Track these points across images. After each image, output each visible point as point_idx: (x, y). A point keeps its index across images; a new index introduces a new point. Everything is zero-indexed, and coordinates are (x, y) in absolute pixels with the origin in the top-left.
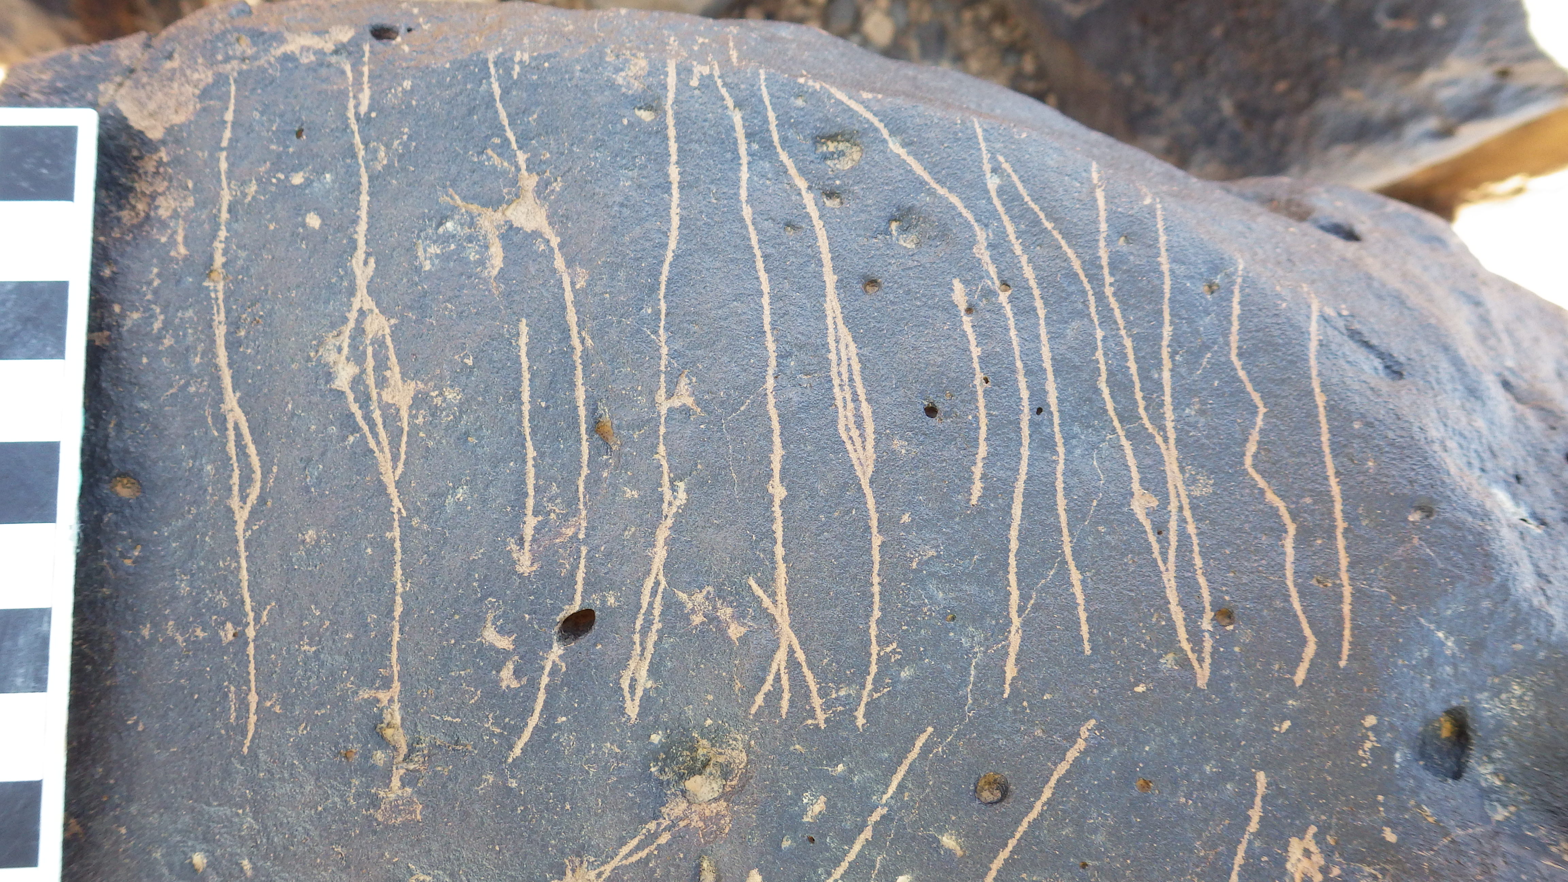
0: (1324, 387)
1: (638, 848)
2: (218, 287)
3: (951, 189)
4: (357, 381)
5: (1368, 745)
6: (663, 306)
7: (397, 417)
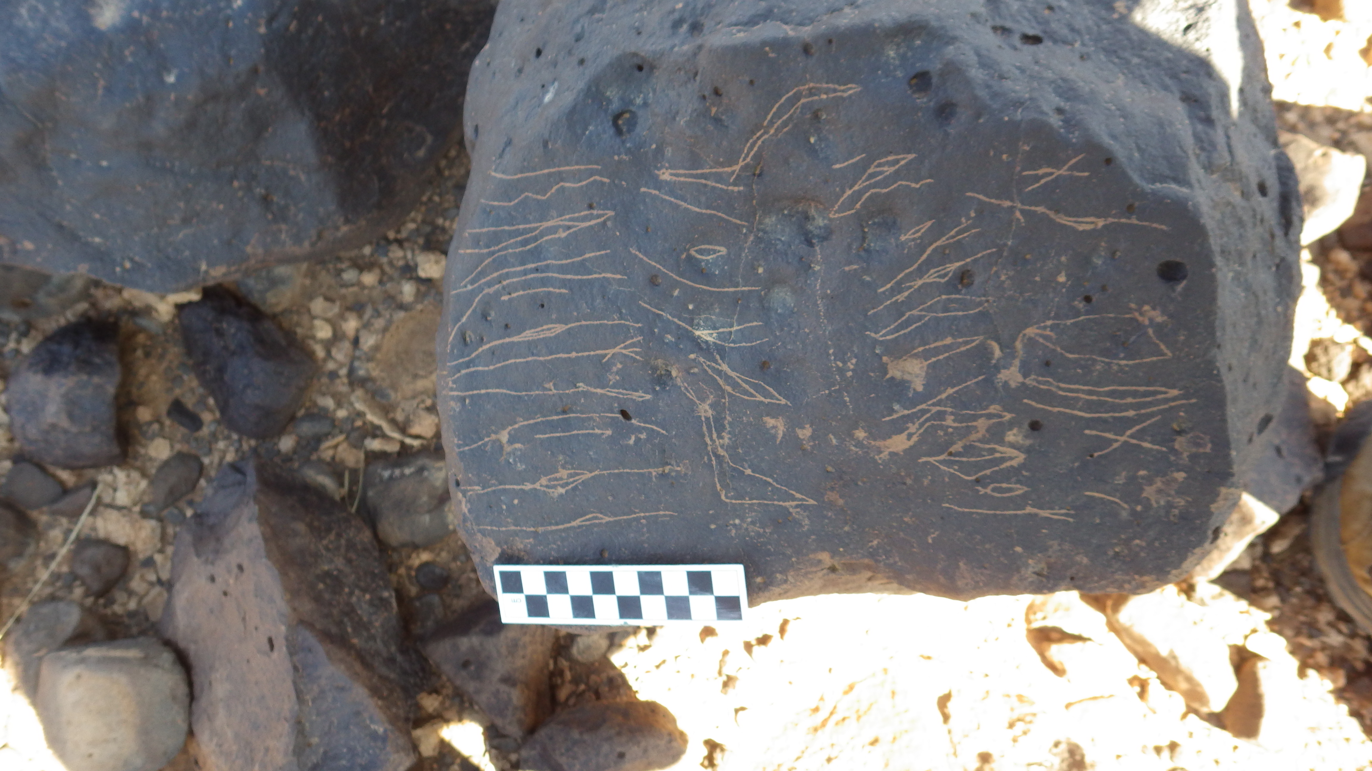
0: (515, 174)
1: (689, 392)
2: (541, 529)
3: (474, 301)
4: (562, 486)
5: (624, 157)
6: (524, 393)
7: (571, 474)
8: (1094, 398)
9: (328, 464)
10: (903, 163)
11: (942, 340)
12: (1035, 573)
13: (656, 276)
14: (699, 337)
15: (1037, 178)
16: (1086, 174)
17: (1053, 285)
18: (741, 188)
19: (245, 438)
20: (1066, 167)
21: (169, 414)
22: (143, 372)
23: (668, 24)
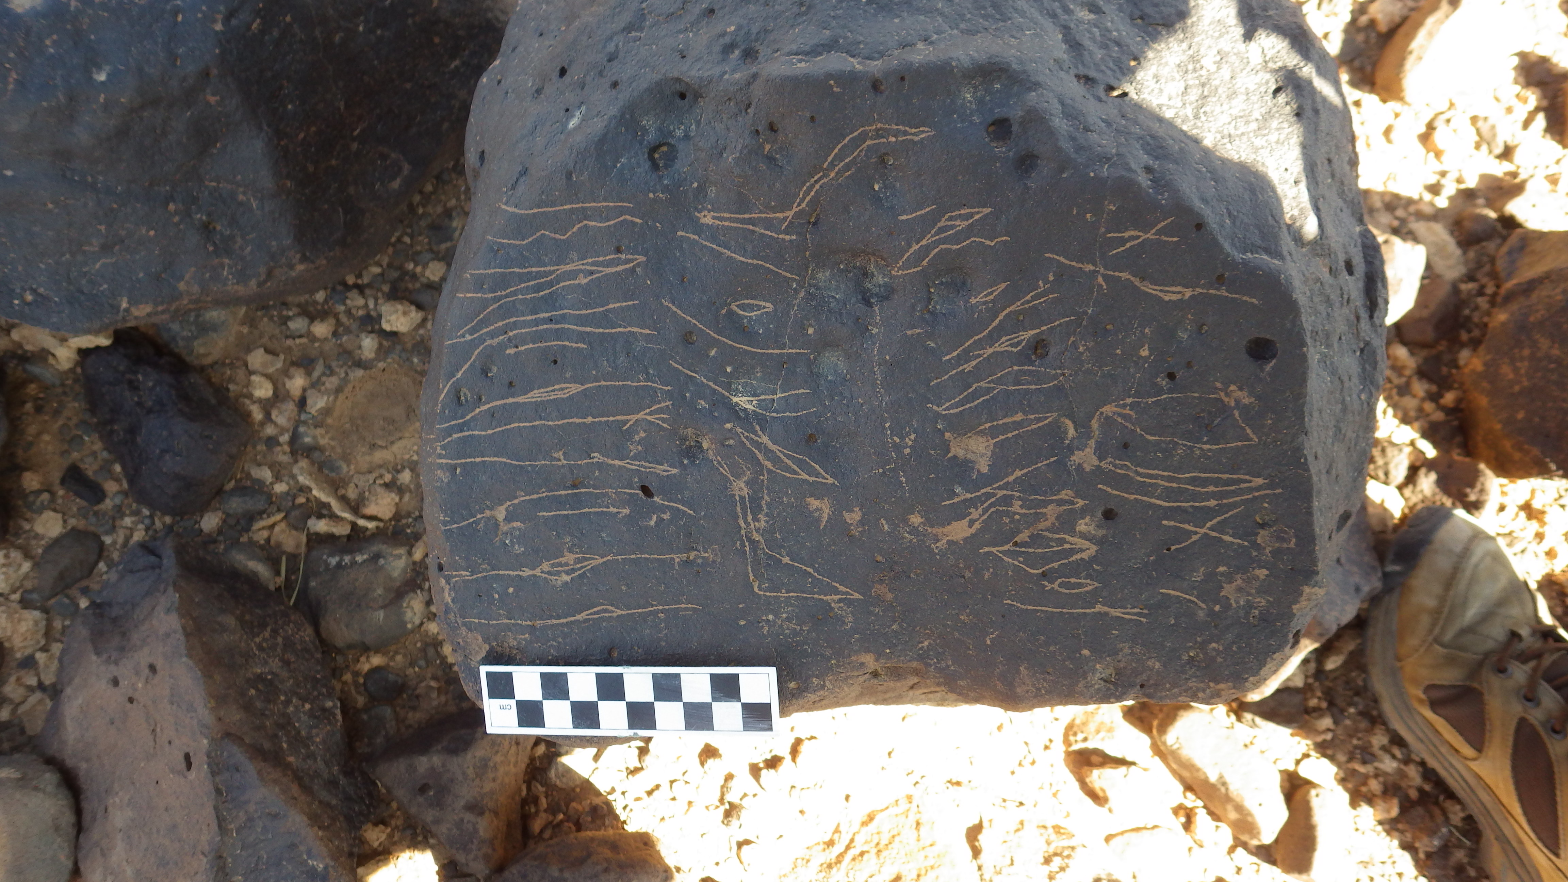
0: (531, 209)
1: (722, 467)
2: (539, 623)
3: (473, 354)
4: (567, 573)
5: (661, 195)
6: (527, 463)
7: (578, 558)
8: (1174, 485)
9: (262, 548)
10: (977, 217)
11: (1012, 416)
12: (1101, 679)
13: (691, 333)
14: (737, 404)
15: (1123, 241)
16: (1175, 239)
17: (1135, 359)
18: (794, 237)
19: (158, 513)
20: (1154, 231)
21: (63, 482)
22: (32, 430)
23: (717, 49)
